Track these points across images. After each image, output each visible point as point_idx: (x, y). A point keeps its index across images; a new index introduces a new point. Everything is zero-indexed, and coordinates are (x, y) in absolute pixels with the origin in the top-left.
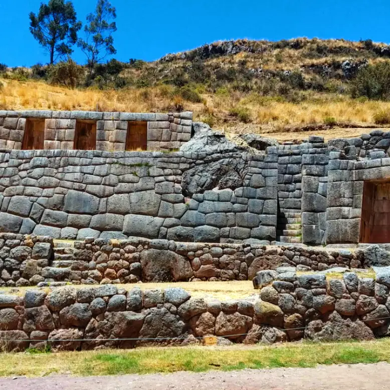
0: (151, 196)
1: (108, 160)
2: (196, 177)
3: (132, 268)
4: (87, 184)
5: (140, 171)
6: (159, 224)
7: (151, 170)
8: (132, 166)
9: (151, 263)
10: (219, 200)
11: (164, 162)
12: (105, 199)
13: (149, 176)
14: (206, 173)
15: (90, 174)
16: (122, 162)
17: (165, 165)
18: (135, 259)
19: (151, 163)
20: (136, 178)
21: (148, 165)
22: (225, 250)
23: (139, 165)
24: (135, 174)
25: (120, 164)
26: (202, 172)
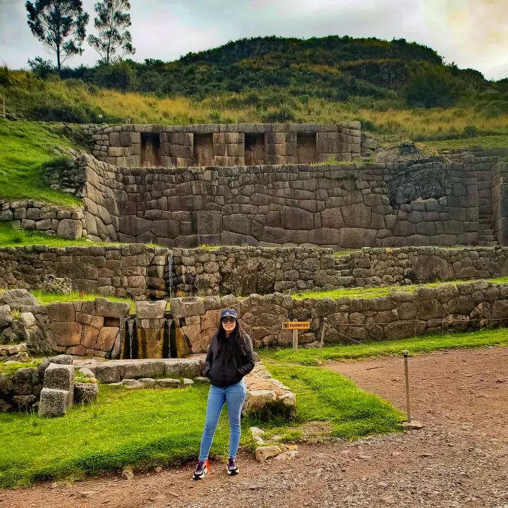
0: (361, 209)
1: (314, 174)
2: (401, 187)
3: (405, 274)
4: (299, 199)
5: (347, 184)
6: (374, 236)
7: (357, 182)
8: (338, 179)
9: (422, 268)
10: (426, 210)
11: (368, 174)
12: (319, 214)
13: (356, 189)
14: (409, 184)
15: (299, 189)
16: (328, 176)
17: (370, 178)
18: (408, 265)
19: (356, 175)
20: (345, 192)
21: (354, 179)
22: (482, 253)
23: (346, 179)
24: (343, 188)
25: (327, 178)
26: (405, 183)
